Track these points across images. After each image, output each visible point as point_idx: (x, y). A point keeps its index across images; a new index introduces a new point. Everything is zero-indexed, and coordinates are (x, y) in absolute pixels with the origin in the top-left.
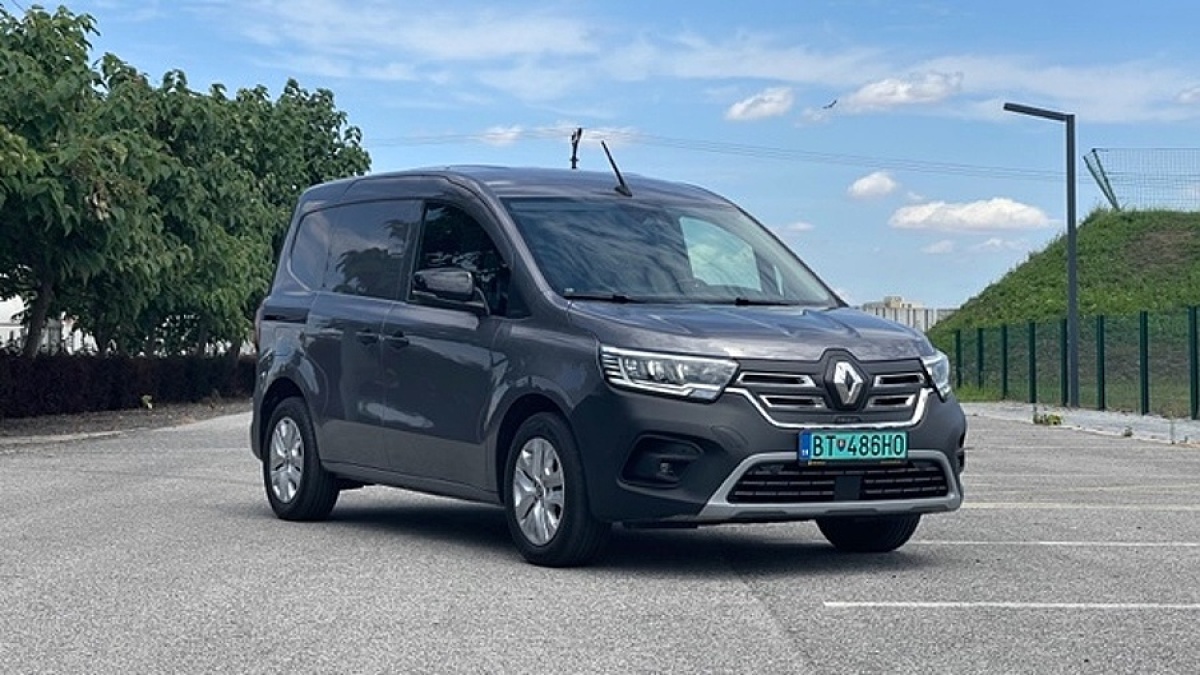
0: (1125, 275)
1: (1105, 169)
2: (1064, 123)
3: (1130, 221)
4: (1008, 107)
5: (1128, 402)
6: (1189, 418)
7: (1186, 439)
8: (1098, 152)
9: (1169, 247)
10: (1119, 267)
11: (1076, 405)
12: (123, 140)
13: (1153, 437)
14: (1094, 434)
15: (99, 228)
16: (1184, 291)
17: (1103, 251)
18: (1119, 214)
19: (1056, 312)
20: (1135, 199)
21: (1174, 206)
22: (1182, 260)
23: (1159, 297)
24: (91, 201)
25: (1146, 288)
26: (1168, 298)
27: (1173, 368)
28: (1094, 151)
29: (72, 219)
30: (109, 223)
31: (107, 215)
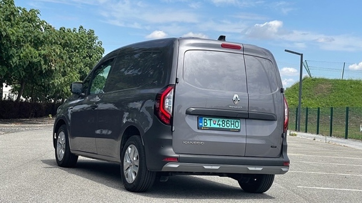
0: (313, 96)
1: (308, 66)
2: (300, 56)
3: (314, 81)
4: (286, 51)
5: (313, 131)
6: (329, 136)
7: (329, 142)
8: (307, 61)
9: (324, 88)
10: (311, 93)
11: (299, 131)
12: (59, 48)
13: (321, 141)
14: (305, 139)
15: (52, 71)
16: (328, 101)
17: (307, 88)
18: (312, 78)
19: (293, 105)
20: (316, 74)
21: (326, 77)
22: (328, 92)
23: (321, 102)
24: (51, 64)
25: (318, 99)
26: (324, 103)
27: (324, 122)
28: (306, 61)
29: (45, 68)
30: (54, 70)
31: (54, 68)
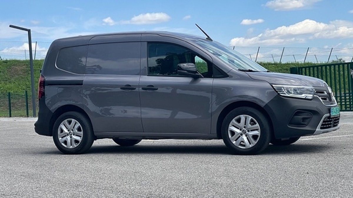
0: (9, 79)
4: (11, 26)
9: (19, 70)
10: (6, 76)
18: (3, 61)
22: (24, 74)
25: (16, 82)
